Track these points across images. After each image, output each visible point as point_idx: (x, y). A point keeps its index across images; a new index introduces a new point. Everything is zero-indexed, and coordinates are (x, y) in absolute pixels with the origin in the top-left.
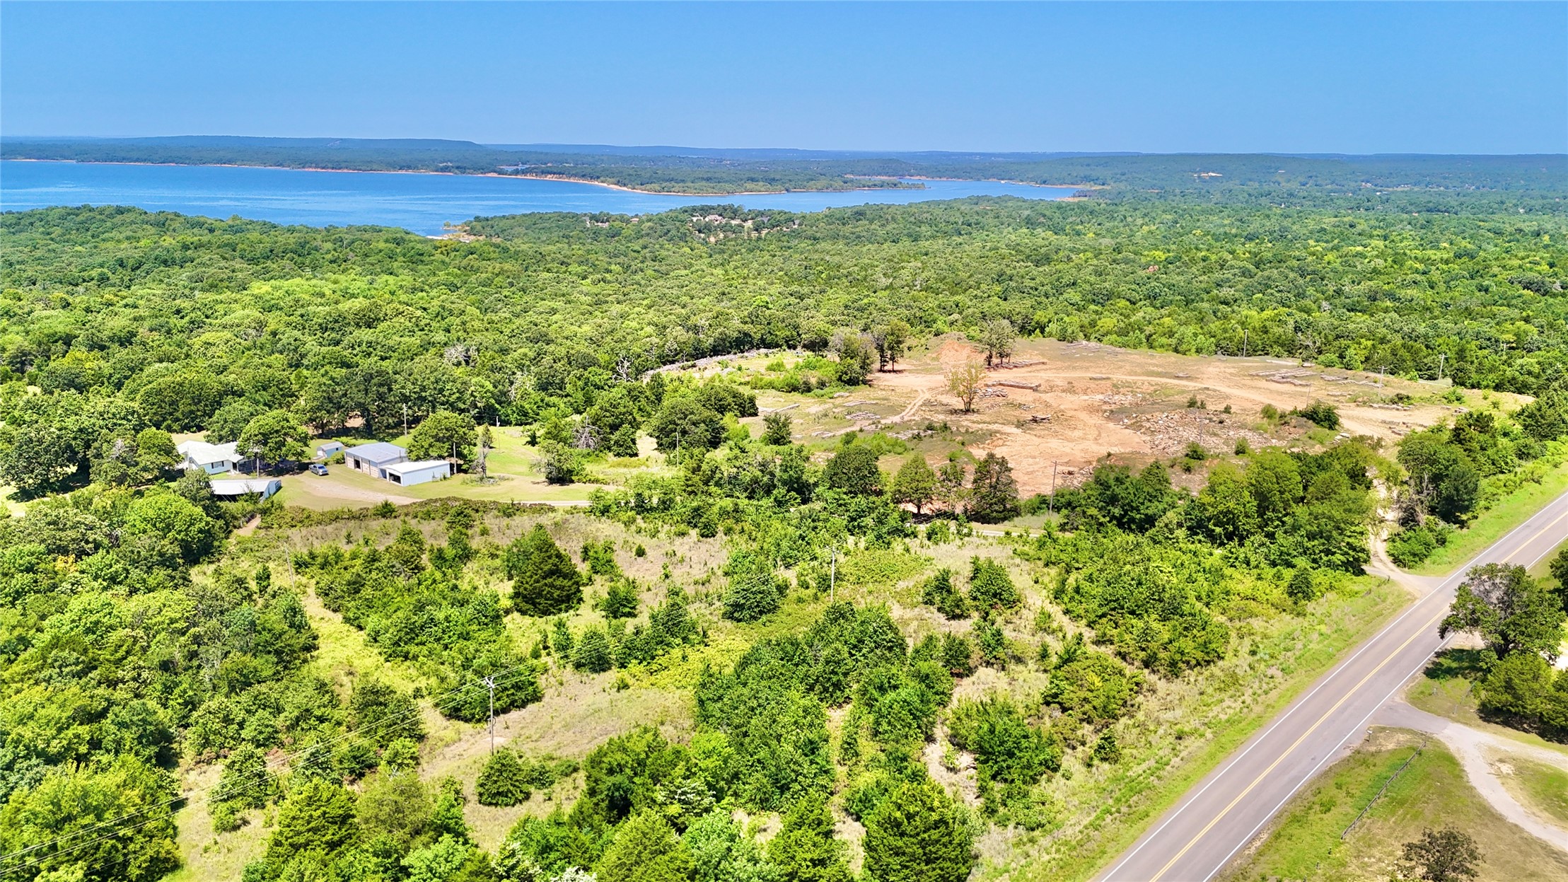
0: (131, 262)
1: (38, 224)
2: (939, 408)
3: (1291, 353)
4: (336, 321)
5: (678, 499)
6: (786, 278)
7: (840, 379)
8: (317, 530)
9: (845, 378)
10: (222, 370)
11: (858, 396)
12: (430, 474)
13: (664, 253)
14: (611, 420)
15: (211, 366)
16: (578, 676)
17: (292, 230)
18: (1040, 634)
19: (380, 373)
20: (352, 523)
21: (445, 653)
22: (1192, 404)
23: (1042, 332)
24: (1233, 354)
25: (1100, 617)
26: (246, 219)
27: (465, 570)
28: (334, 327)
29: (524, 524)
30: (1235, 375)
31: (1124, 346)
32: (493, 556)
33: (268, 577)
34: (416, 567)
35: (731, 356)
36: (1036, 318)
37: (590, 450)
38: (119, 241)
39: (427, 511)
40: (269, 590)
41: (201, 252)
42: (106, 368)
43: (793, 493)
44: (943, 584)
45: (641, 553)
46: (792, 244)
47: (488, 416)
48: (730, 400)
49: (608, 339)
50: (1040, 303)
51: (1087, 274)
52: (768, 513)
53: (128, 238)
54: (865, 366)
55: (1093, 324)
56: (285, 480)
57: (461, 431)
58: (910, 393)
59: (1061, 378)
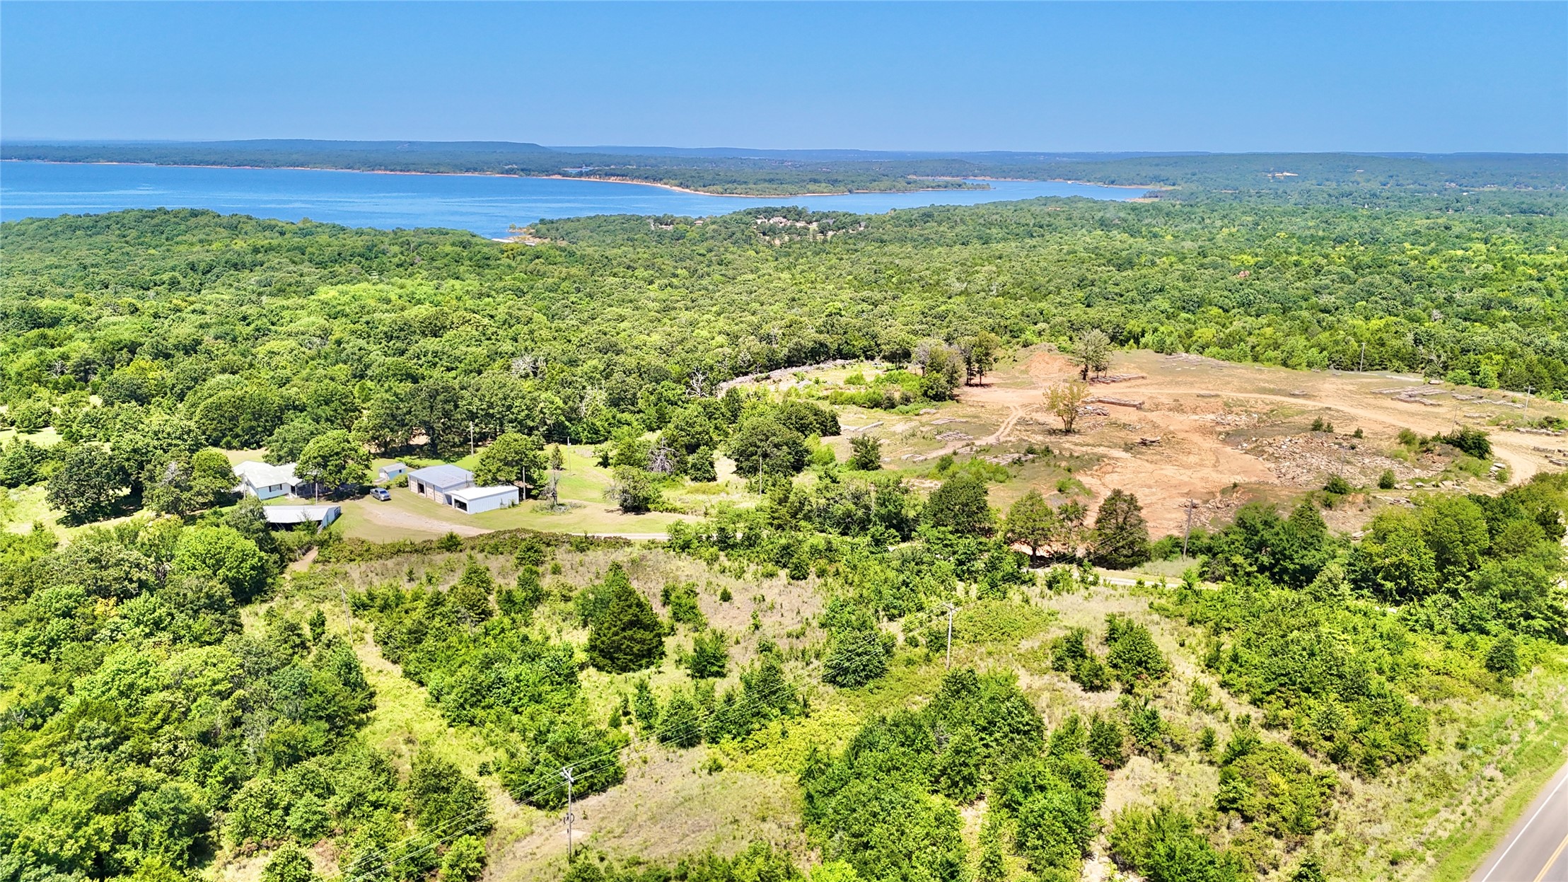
0: (202, 266)
1: (114, 226)
2: (1036, 428)
3: (1412, 368)
4: (402, 330)
5: (765, 534)
6: (856, 283)
7: (925, 394)
8: (377, 564)
9: (931, 393)
10: (284, 382)
11: (943, 413)
12: (498, 500)
13: (729, 257)
14: (686, 439)
15: (273, 378)
16: (663, 753)
17: (360, 233)
18: (1198, 714)
19: (446, 389)
20: (414, 558)
21: (515, 718)
22: (1317, 427)
23: (1137, 342)
24: (1346, 369)
25: (1268, 694)
27: (535, 615)
28: (400, 335)
29: (599, 562)
30: (1356, 393)
31: (1228, 359)
32: (567, 599)
33: (323, 624)
34: (483, 612)
35: (806, 368)
36: (1129, 327)
37: (665, 474)
38: (192, 244)
39: (495, 544)
40: (323, 638)
41: (271, 255)
42: (170, 377)
43: (892, 531)
44: (1075, 649)
45: (726, 597)
46: (859, 247)
47: (558, 434)
48: (812, 418)
49: (679, 349)
50: (1130, 311)
51: (1173, 279)
52: (865, 553)
53: (200, 241)
54: (951, 380)
55: (1189, 334)
56: (345, 505)
57: (531, 453)
58: (1001, 409)
59: (1165, 394)
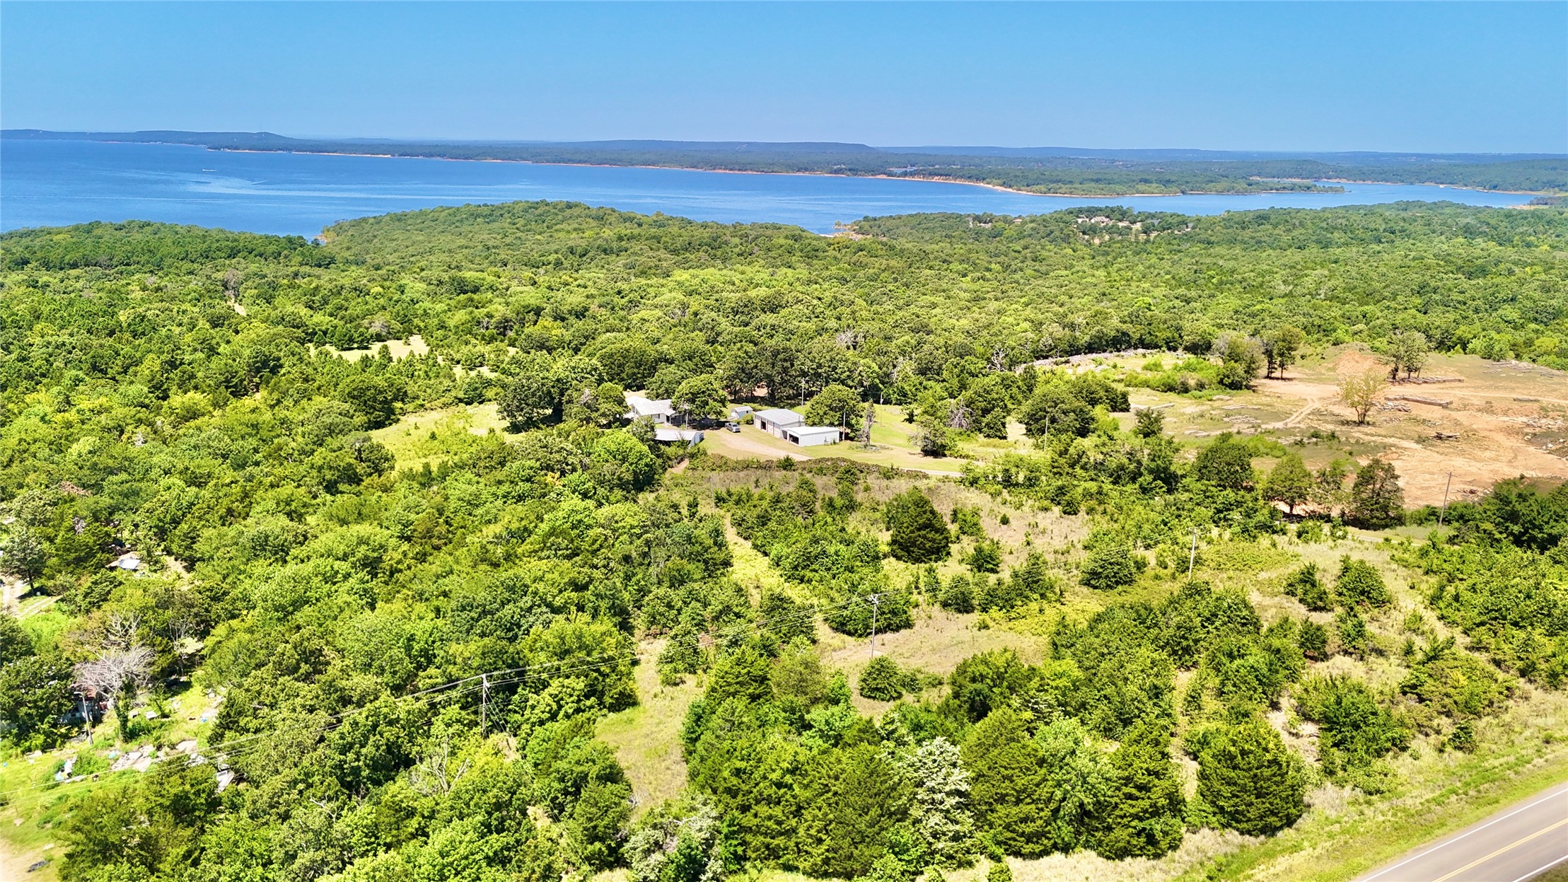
0: (579, 250)
1: (506, 215)
2: (1329, 418)
4: (746, 306)
5: (1044, 478)
6: (1173, 282)
7: (1221, 382)
8: (733, 474)
9: (1226, 381)
10: (656, 341)
11: (1239, 400)
12: (822, 437)
13: (1045, 253)
14: (983, 405)
15: (647, 338)
16: (944, 614)
17: (704, 226)
18: (1408, 634)
19: (785, 350)
20: (760, 472)
21: (833, 582)
23: (1464, 348)
26: (668, 215)
27: (851, 518)
28: (743, 311)
29: (902, 487)
32: (875, 510)
33: (697, 506)
34: (812, 511)
35: (1107, 354)
36: (1458, 332)
37: (962, 430)
38: (569, 232)
39: (820, 467)
40: (697, 516)
41: (633, 243)
42: (567, 335)
43: (1159, 482)
44: (1308, 577)
45: (1005, 521)
46: (1183, 247)
47: (872, 394)
48: (1102, 393)
49: (985, 333)
51: (1531, 290)
52: (1132, 498)
53: (575, 230)
54: (1250, 371)
56: (707, 433)
57: (850, 404)
58: (1297, 401)
59: (1478, 396)
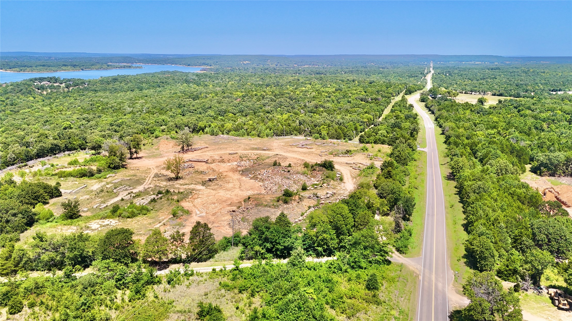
2: (163, 178)
7: (109, 167)
9: (112, 166)
11: (120, 175)
13: (18, 101)
22: (275, 164)
23: (203, 131)
24: (279, 136)
30: (285, 146)
31: (238, 135)
48: (41, 192)
50: (199, 118)
54: (122, 159)
55: (223, 126)
58: (147, 170)
59: (216, 154)
